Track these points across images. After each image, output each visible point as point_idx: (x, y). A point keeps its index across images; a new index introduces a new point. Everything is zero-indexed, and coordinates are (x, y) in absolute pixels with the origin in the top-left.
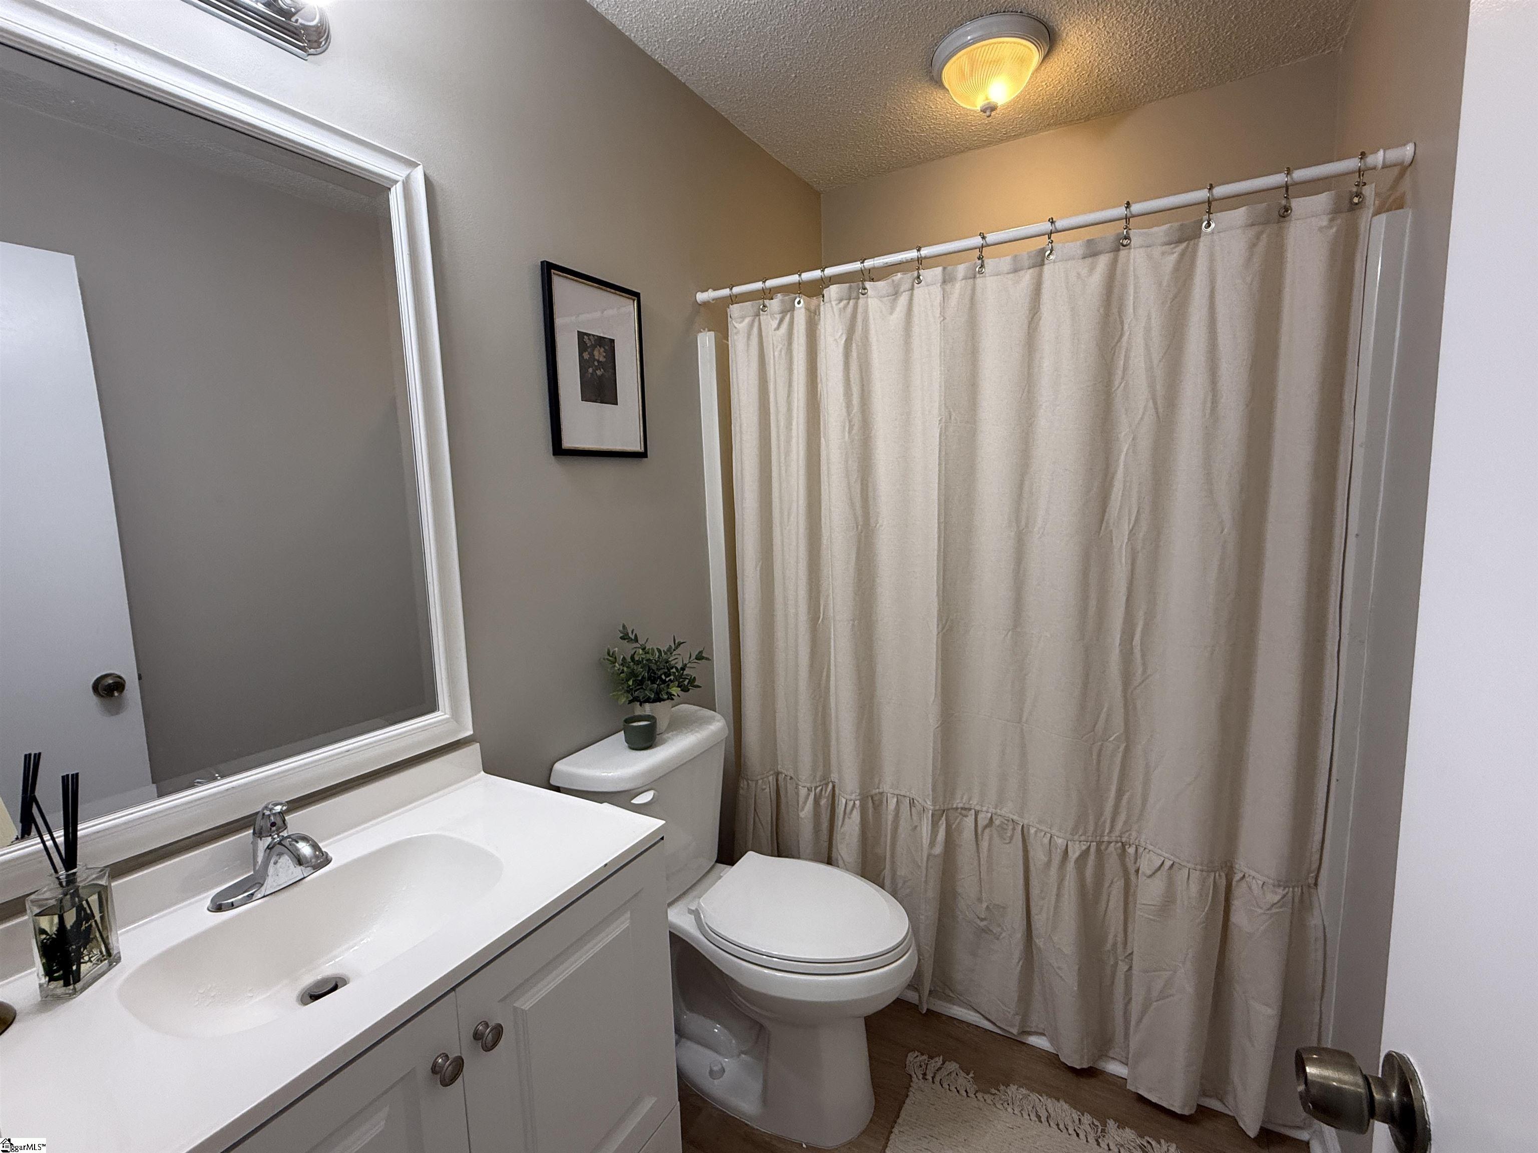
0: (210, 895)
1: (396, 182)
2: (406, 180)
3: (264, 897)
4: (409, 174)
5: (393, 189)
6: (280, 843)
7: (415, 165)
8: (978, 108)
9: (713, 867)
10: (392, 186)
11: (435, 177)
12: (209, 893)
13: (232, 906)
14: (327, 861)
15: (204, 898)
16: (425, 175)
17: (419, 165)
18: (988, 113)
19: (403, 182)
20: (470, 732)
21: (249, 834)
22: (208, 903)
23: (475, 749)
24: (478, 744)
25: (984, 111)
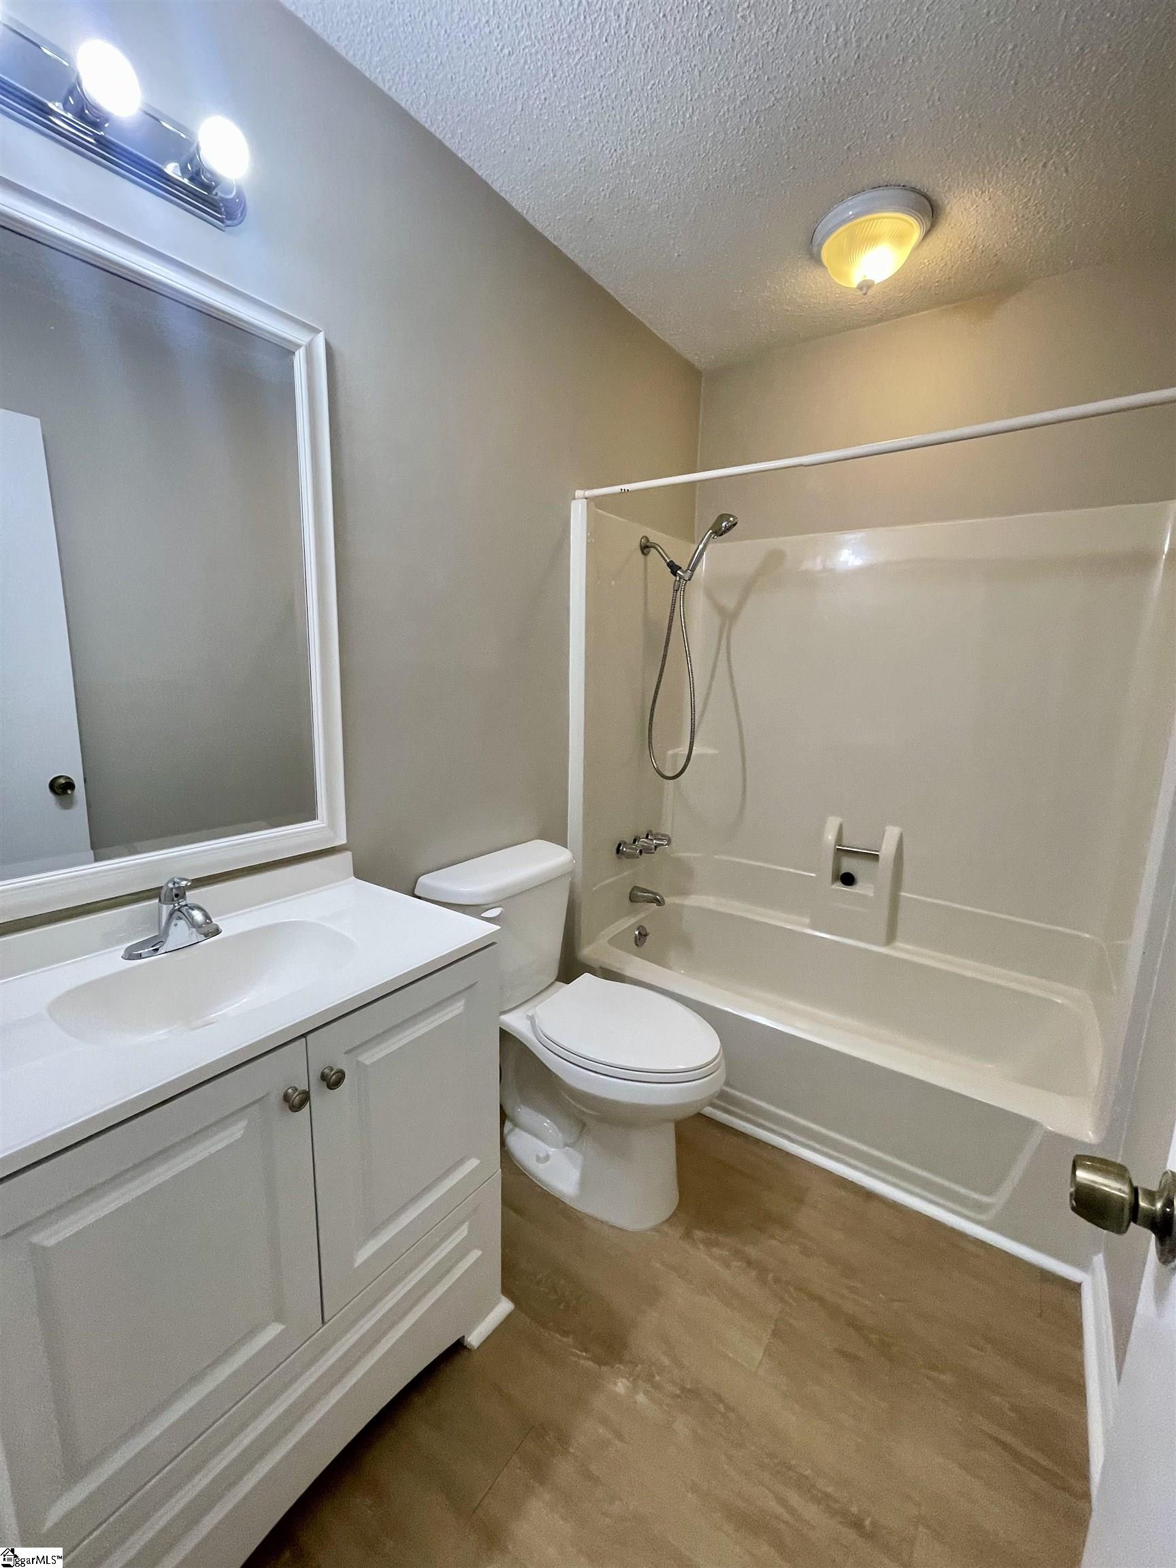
0: (122, 948)
1: (299, 346)
2: (309, 345)
3: (166, 952)
4: (312, 340)
5: (297, 353)
6: (179, 910)
7: (318, 331)
8: (855, 286)
9: (552, 984)
10: (296, 350)
11: (334, 343)
12: (123, 946)
13: (140, 956)
14: (217, 932)
15: (120, 949)
16: (326, 339)
17: (321, 331)
18: (864, 291)
19: (306, 346)
20: (344, 841)
21: (155, 903)
22: (122, 953)
23: (347, 857)
24: (350, 853)
25: (860, 288)
